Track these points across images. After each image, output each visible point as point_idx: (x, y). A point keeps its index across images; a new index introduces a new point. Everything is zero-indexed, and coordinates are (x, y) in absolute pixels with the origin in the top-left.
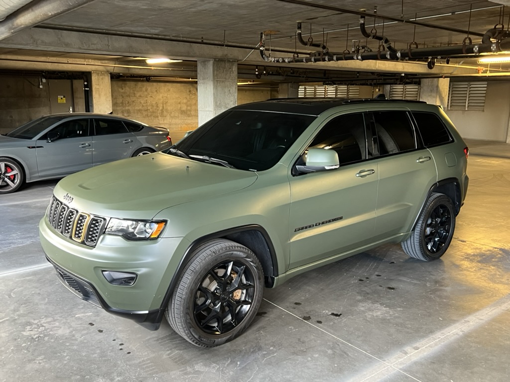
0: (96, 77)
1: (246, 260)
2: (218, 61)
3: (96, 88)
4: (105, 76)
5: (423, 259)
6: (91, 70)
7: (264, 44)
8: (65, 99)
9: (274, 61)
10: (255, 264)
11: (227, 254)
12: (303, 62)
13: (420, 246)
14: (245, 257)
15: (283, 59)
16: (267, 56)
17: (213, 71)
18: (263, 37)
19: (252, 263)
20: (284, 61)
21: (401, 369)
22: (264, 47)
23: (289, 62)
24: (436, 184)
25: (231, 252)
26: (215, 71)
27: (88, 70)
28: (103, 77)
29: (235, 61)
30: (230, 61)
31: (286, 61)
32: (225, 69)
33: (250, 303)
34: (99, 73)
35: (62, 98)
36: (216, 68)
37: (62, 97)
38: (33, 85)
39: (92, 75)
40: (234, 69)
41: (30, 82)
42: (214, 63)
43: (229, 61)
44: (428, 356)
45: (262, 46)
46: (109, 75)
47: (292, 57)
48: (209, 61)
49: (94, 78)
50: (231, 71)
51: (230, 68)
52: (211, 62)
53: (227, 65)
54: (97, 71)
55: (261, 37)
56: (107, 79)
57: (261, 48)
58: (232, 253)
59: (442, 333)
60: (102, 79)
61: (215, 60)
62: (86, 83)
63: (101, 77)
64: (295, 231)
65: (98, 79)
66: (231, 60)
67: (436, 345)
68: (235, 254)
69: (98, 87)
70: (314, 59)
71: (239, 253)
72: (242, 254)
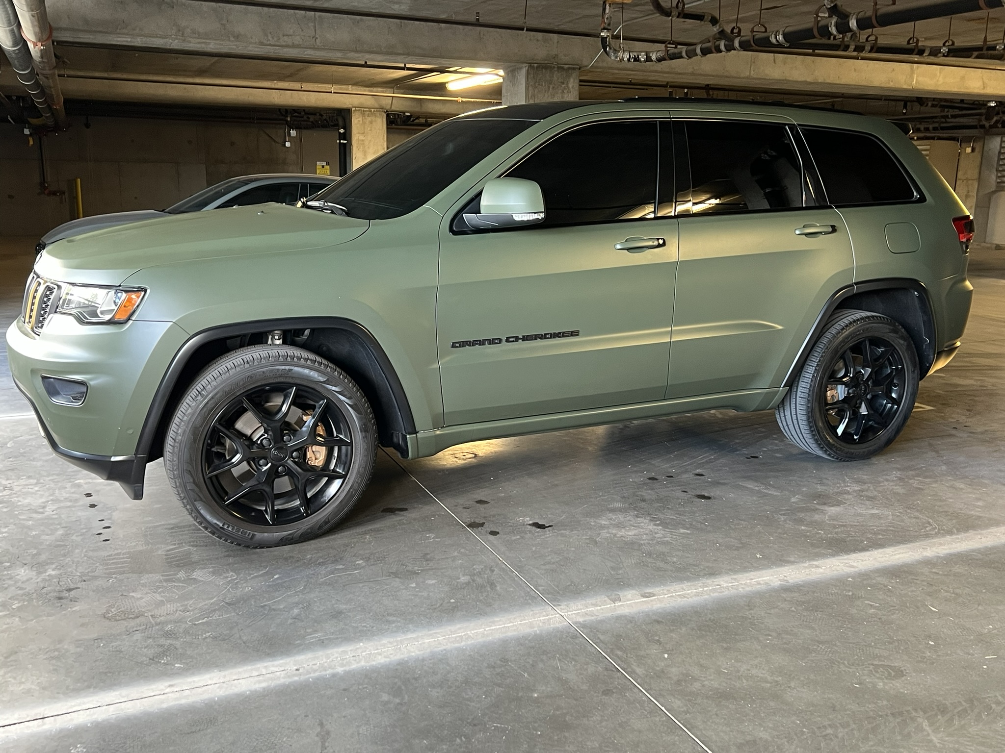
0: (360, 119)
1: (327, 389)
2: (537, 67)
3: (358, 140)
4: (376, 116)
5: (820, 453)
6: (350, 106)
7: (609, 25)
8: (328, 167)
9: (629, 60)
10: (349, 398)
11: (278, 370)
12: (682, 57)
13: (809, 422)
14: (324, 382)
15: (647, 54)
16: (615, 50)
17: (527, 89)
18: (607, 11)
19: (340, 396)
20: (649, 59)
21: (575, 623)
22: (608, 30)
23: (659, 60)
24: (851, 286)
25: (287, 368)
26: (530, 88)
27: (345, 106)
28: (373, 118)
29: (574, 69)
30: (563, 68)
31: (654, 57)
32: (551, 84)
33: (344, 477)
34: (364, 110)
35: (323, 167)
36: (532, 83)
37: (324, 164)
38: (275, 141)
39: (353, 115)
40: (570, 86)
41: (270, 137)
42: (528, 73)
43: (560, 69)
44: (660, 610)
45: (604, 29)
46: (385, 115)
47: (664, 49)
48: (521, 68)
49: (356, 121)
50: (564, 88)
51: (563, 83)
52: (524, 72)
53: (557, 76)
54: (361, 108)
55: (604, 9)
56: (380, 124)
57: (602, 34)
58: (290, 370)
59: (735, 579)
60: (371, 122)
61: (531, 66)
62: (342, 131)
63: (369, 119)
64: (453, 346)
65: (364, 123)
66: (566, 66)
67: (697, 595)
68: (299, 373)
69: (362, 137)
70: (701, 49)
71: (306, 371)
72: (314, 375)
